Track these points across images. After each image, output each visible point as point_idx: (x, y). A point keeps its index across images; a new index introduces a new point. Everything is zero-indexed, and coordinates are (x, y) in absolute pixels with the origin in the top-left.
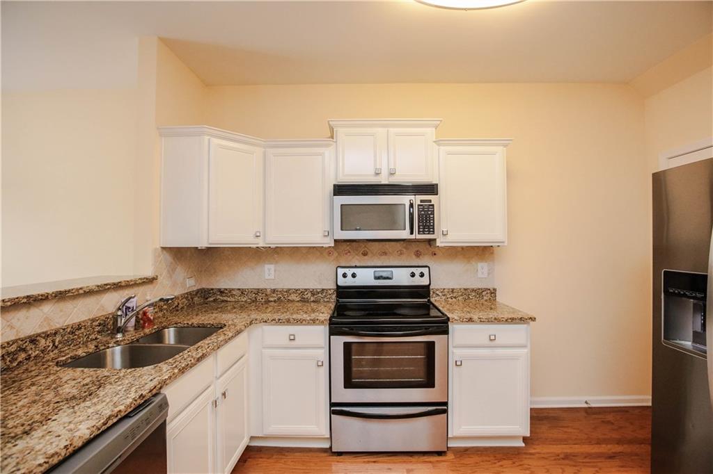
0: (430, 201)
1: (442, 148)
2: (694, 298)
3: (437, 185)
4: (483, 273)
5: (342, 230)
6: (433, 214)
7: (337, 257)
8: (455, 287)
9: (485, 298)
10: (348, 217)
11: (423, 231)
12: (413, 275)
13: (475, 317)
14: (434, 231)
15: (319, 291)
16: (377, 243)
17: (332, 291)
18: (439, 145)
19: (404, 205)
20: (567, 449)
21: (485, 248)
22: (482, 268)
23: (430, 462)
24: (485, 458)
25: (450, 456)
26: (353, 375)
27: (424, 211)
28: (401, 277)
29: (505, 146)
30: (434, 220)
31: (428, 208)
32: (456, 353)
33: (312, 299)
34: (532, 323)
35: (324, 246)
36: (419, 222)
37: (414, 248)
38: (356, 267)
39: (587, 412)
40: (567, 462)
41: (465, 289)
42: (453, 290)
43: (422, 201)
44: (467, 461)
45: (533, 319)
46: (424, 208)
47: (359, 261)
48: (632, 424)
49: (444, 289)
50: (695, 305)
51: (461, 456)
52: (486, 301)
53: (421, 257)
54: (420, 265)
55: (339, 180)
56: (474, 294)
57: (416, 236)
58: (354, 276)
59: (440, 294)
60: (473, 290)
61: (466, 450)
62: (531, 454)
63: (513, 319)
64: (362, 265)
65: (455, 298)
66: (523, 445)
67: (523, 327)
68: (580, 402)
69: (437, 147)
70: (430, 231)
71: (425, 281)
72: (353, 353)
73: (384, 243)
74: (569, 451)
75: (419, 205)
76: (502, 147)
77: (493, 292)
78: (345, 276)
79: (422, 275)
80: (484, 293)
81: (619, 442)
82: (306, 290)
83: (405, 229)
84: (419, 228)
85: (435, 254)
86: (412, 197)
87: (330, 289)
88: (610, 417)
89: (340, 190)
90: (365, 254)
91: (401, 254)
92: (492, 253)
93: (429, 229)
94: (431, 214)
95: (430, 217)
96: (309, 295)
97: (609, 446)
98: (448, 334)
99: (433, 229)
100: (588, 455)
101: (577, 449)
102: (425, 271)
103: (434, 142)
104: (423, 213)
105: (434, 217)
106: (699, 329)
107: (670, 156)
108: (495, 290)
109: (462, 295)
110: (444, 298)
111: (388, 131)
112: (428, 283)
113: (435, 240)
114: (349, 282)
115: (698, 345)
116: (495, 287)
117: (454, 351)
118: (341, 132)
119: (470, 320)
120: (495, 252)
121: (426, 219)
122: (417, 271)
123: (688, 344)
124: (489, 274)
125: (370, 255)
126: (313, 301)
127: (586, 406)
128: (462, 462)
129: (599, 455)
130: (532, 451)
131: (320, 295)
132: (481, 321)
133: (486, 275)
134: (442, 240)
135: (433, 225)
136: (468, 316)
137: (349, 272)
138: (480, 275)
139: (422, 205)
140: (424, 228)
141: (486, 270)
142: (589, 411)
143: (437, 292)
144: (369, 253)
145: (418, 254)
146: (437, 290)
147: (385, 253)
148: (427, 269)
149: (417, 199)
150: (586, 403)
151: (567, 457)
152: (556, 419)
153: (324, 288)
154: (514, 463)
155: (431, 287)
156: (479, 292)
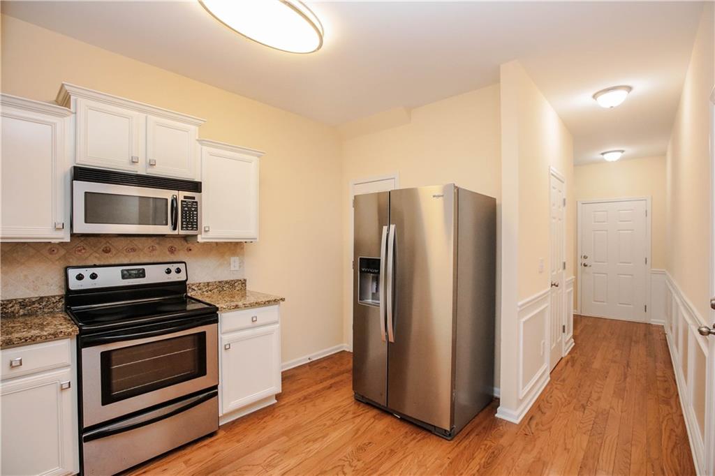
0: (194, 198)
1: (204, 148)
2: (373, 273)
3: (201, 183)
4: (235, 267)
5: (86, 222)
6: (197, 211)
7: (65, 255)
8: (210, 281)
9: (237, 288)
10: (96, 208)
11: (187, 227)
12: (169, 271)
13: (240, 304)
14: (197, 228)
15: (34, 300)
16: (122, 238)
17: (58, 298)
18: (202, 144)
19: (167, 199)
20: (304, 393)
21: (237, 243)
22: (234, 261)
23: (205, 445)
24: (250, 422)
25: (221, 434)
26: (114, 386)
27: (188, 208)
28: (155, 275)
29: (259, 156)
30: (197, 216)
31: (192, 205)
32: (224, 339)
33: (22, 312)
34: (281, 302)
35: (53, 241)
36: (182, 218)
37: (168, 244)
38: (95, 266)
39: (310, 366)
40: (306, 401)
41: (219, 282)
42: (208, 283)
43: (185, 197)
44: (237, 430)
45: (283, 300)
46: (187, 205)
47: (99, 259)
48: (336, 364)
49: (200, 284)
50: (373, 277)
51: (231, 429)
52: (238, 290)
53: (175, 253)
54: (175, 260)
55: (78, 162)
56: (227, 286)
57: (179, 231)
58: (94, 276)
59: (196, 289)
60: (227, 282)
61: (233, 422)
62: (283, 405)
63: (269, 302)
64: (102, 263)
65: (210, 291)
66: (276, 401)
67: (275, 307)
68: (305, 360)
69: (200, 146)
70: (193, 228)
71: (182, 277)
72: (114, 363)
73: (132, 238)
74: (306, 394)
75: (182, 201)
76: (256, 158)
77: (244, 282)
78: (80, 277)
79: (178, 271)
80: (236, 284)
81: (332, 377)
82: (10, 301)
83: (167, 224)
84: (182, 224)
85: (190, 250)
86: (175, 192)
87: (54, 297)
88: (324, 364)
89: (81, 173)
90: (107, 251)
91: (153, 250)
92: (243, 248)
93: (193, 225)
94: (194, 211)
95: (193, 214)
96: (17, 307)
97: (328, 381)
98: (217, 322)
99: (197, 225)
100: (318, 391)
101: (310, 390)
102: (182, 266)
103: (198, 140)
104: (186, 209)
105: (197, 214)
106: (374, 291)
107: (356, 183)
108: (245, 280)
109: (217, 288)
110: (200, 291)
111: (146, 117)
112: (185, 279)
113: (197, 235)
114: (87, 284)
115: (374, 301)
116: (245, 278)
117: (223, 337)
118: (80, 103)
119: (237, 307)
120: (245, 247)
121: (190, 216)
122: (173, 267)
123: (370, 301)
124: (240, 266)
125: (114, 251)
126: (24, 315)
127: (309, 361)
128: (233, 433)
129: (324, 389)
130: (283, 403)
131: (36, 305)
132: (246, 307)
133: (237, 268)
134: (203, 236)
135: (197, 222)
136: (234, 304)
137: (87, 273)
138: (232, 268)
139: (185, 201)
140: (187, 224)
141: (237, 264)
142: (312, 365)
143: (193, 287)
144: (113, 250)
145: (172, 251)
146: (193, 285)
147: (134, 250)
148: (184, 264)
149: (181, 195)
150: (309, 359)
151: (305, 398)
152: (293, 376)
153: (42, 295)
154: (273, 416)
155: (187, 283)
156: (232, 284)
